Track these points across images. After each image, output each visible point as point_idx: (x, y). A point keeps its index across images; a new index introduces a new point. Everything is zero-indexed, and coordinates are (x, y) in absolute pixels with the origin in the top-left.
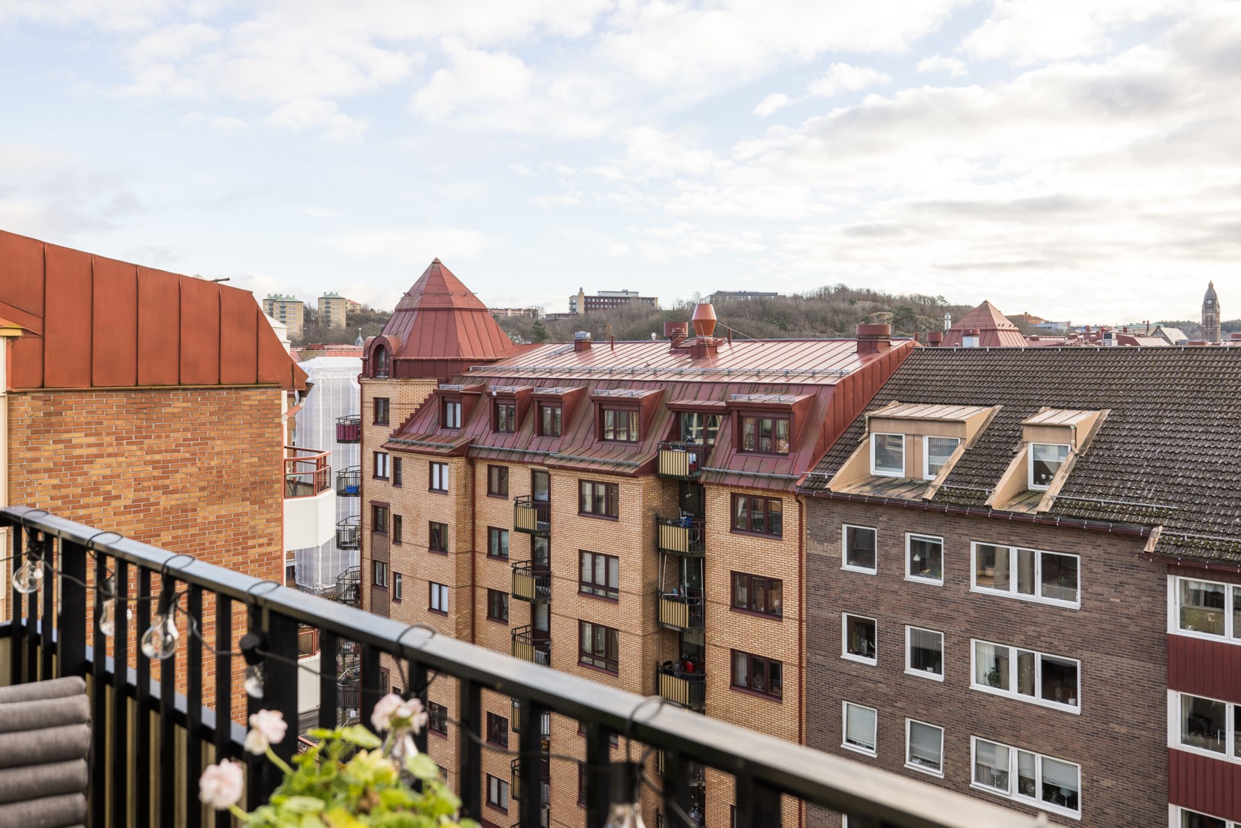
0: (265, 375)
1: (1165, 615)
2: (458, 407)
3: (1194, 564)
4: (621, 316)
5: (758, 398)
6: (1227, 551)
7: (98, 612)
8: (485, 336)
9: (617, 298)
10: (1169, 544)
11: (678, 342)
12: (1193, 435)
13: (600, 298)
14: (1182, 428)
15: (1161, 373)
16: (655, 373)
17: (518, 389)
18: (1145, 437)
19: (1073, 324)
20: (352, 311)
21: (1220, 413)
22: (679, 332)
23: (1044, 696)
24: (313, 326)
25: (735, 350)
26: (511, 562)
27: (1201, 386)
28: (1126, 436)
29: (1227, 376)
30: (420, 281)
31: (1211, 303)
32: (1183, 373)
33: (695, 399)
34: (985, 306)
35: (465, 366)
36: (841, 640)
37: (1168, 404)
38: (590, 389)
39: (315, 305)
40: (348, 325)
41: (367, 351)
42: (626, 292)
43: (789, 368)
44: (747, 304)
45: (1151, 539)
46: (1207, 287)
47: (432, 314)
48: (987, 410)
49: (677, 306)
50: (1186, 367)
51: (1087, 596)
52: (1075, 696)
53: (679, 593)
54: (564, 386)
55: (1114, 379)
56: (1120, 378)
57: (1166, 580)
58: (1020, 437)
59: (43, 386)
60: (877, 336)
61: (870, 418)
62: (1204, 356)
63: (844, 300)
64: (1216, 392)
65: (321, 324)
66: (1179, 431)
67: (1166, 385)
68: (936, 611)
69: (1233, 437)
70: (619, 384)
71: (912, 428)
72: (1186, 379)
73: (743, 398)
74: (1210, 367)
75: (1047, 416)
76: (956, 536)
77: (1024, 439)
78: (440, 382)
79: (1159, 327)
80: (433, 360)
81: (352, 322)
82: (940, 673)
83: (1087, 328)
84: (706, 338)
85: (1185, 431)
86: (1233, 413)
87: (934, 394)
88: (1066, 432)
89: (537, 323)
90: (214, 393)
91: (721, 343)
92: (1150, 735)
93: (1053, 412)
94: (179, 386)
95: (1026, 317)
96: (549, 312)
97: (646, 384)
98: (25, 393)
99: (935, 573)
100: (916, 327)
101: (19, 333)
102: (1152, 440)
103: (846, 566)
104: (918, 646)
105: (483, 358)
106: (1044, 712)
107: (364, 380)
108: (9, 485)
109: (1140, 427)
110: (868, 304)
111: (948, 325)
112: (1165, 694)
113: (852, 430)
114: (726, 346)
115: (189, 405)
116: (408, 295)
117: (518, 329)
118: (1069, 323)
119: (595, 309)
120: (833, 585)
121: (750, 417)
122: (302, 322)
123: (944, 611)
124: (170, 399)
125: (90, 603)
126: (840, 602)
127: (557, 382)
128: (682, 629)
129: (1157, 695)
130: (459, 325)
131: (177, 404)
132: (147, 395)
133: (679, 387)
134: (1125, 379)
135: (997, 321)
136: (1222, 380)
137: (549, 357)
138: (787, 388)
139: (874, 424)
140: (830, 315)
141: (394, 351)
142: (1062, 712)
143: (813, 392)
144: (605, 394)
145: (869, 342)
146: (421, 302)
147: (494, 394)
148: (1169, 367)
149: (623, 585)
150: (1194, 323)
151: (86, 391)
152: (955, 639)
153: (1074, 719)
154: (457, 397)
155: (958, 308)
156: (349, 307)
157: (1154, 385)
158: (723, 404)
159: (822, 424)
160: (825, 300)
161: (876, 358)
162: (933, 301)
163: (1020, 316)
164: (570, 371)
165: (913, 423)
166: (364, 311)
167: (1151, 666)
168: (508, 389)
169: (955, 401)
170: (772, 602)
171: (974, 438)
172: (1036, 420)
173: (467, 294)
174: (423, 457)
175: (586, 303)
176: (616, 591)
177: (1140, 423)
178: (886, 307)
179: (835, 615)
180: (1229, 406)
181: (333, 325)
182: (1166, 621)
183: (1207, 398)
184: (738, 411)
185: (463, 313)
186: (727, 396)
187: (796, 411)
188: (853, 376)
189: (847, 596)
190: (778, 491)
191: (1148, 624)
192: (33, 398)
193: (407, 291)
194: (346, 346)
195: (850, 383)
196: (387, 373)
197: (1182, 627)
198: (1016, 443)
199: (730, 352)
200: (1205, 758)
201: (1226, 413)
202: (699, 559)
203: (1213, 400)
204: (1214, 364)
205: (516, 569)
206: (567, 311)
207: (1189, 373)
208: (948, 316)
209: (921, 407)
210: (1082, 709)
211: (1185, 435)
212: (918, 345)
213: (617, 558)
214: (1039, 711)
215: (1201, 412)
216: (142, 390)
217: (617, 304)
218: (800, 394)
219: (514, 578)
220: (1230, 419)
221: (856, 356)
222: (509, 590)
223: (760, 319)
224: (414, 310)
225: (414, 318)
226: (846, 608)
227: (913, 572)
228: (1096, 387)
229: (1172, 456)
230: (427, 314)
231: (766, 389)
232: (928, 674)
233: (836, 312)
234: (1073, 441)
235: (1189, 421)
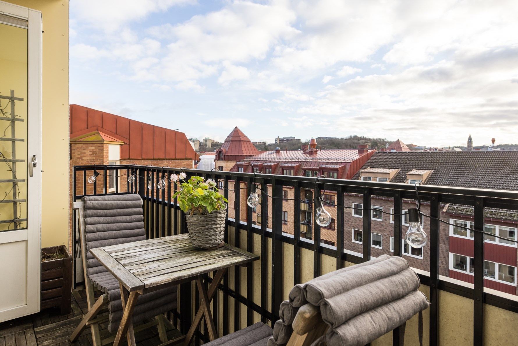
0: (188, 156)
1: (449, 230)
2: (242, 168)
3: (458, 215)
4: (290, 144)
5: (328, 166)
6: (468, 212)
7: (148, 183)
8: (250, 149)
9: (289, 139)
10: (450, 209)
11: (305, 150)
12: (459, 178)
13: (284, 139)
14: (456, 175)
15: (450, 159)
16: (298, 159)
17: (259, 163)
18: (444, 178)
19: (427, 147)
20: (213, 143)
21: (468, 171)
22: (306, 147)
23: (412, 254)
24: (202, 147)
25: (322, 152)
26: (257, 213)
27: (462, 163)
28: (438, 178)
29: (470, 160)
30: (232, 133)
31: (470, 141)
32: (457, 159)
33: (310, 166)
34: (398, 141)
35: (244, 157)
36: (352, 236)
37: (452, 168)
38: (280, 163)
39: (202, 141)
40: (212, 147)
41: (217, 153)
42: (291, 137)
43: (338, 158)
44: (327, 141)
45: (445, 208)
46: (469, 136)
47: (235, 142)
48: (396, 170)
49: (306, 141)
50: (458, 157)
51: (426, 225)
52: (421, 254)
53: (305, 222)
54: (272, 163)
55: (435, 161)
56: (437, 161)
57: (449, 220)
58: (406, 178)
59: (129, 158)
60: (364, 148)
61: (361, 172)
62: (463, 154)
63: (356, 140)
64: (467, 165)
65: (204, 147)
66: (455, 176)
67: (451, 163)
68: (380, 228)
69: (471, 178)
70: (288, 162)
71: (374, 175)
72: (457, 161)
73: (324, 166)
74: (465, 157)
75: (414, 172)
76: (386, 207)
77: (407, 179)
78: (237, 162)
79: (453, 148)
80: (235, 155)
81: (213, 146)
82: (381, 246)
83: (431, 148)
84: (313, 149)
85: (456, 176)
86: (472, 171)
87: (381, 165)
88: (419, 176)
89: (266, 146)
90: (174, 161)
91: (318, 151)
92: (444, 266)
93: (416, 170)
94: (165, 159)
95: (412, 145)
96: (269, 143)
97: (296, 162)
98: (125, 160)
99: (380, 218)
100: (378, 148)
101: (123, 144)
102: (446, 179)
103: (354, 215)
104: (375, 240)
105: (249, 155)
106: (412, 258)
107: (216, 161)
108: (121, 184)
109: (443, 175)
110: (363, 141)
111: (387, 146)
112: (449, 254)
113: (356, 176)
114: (319, 151)
115: (168, 164)
116: (228, 137)
117: (260, 148)
118: (425, 147)
119: (282, 142)
120: (349, 220)
121: (326, 172)
122: (199, 146)
123: (382, 228)
124: (163, 162)
125: (146, 181)
126: (352, 226)
127: (270, 162)
128: (305, 232)
129: (446, 254)
130: (243, 146)
131: (165, 164)
132: (157, 161)
133: (305, 163)
134: (439, 161)
135: (402, 145)
136: (469, 161)
137: (268, 155)
138: (337, 163)
139: (362, 174)
140: (352, 144)
141: (224, 153)
142: (417, 259)
143: (345, 164)
144: (284, 165)
145: (362, 150)
146: (232, 139)
147: (252, 165)
148: (452, 157)
149: (289, 220)
150: (464, 147)
151: (141, 160)
152: (385, 237)
153: (421, 261)
154: (242, 166)
155: (391, 142)
156: (212, 142)
157: (448, 163)
158: (318, 168)
159: (347, 174)
160: (350, 140)
161: (364, 155)
162: (383, 140)
163: (410, 145)
164: (274, 159)
165: (374, 174)
166: (216, 143)
167: (444, 245)
168: (256, 164)
169: (387, 167)
170: (332, 225)
171: (392, 178)
172: (411, 173)
173: (245, 137)
174: (232, 183)
175: (280, 141)
176: (287, 221)
177: (443, 174)
178: (369, 142)
179: (350, 229)
180: (471, 169)
181: (207, 147)
182: (449, 232)
183: (464, 167)
184: (322, 170)
185: (244, 142)
186: (319, 166)
187: (339, 170)
188: (356, 160)
189: (354, 224)
190: (334, 193)
191: (444, 233)
192: (127, 161)
193: (228, 136)
194: (211, 152)
195: (355, 162)
196: (222, 159)
197: (454, 234)
198: (405, 180)
199: (320, 153)
200: (460, 273)
201: (469, 171)
202: (310, 213)
203: (466, 167)
204: (466, 157)
205: (258, 215)
206: (274, 143)
207: (459, 159)
208: (388, 144)
209: (376, 169)
210: (423, 258)
211: (456, 178)
212: (376, 151)
213: (287, 212)
214: (410, 258)
215: (462, 171)
216: (155, 160)
217: (289, 141)
218: (341, 165)
219: (258, 217)
220: (471, 173)
221: (358, 154)
222: (256, 221)
223: (331, 145)
224: (230, 141)
225: (230, 143)
226: (353, 227)
227: (374, 217)
228: (430, 163)
229: (452, 184)
230: (233, 142)
231: (331, 164)
232: (377, 247)
233: (354, 143)
234: (422, 179)
235: (458, 174)
